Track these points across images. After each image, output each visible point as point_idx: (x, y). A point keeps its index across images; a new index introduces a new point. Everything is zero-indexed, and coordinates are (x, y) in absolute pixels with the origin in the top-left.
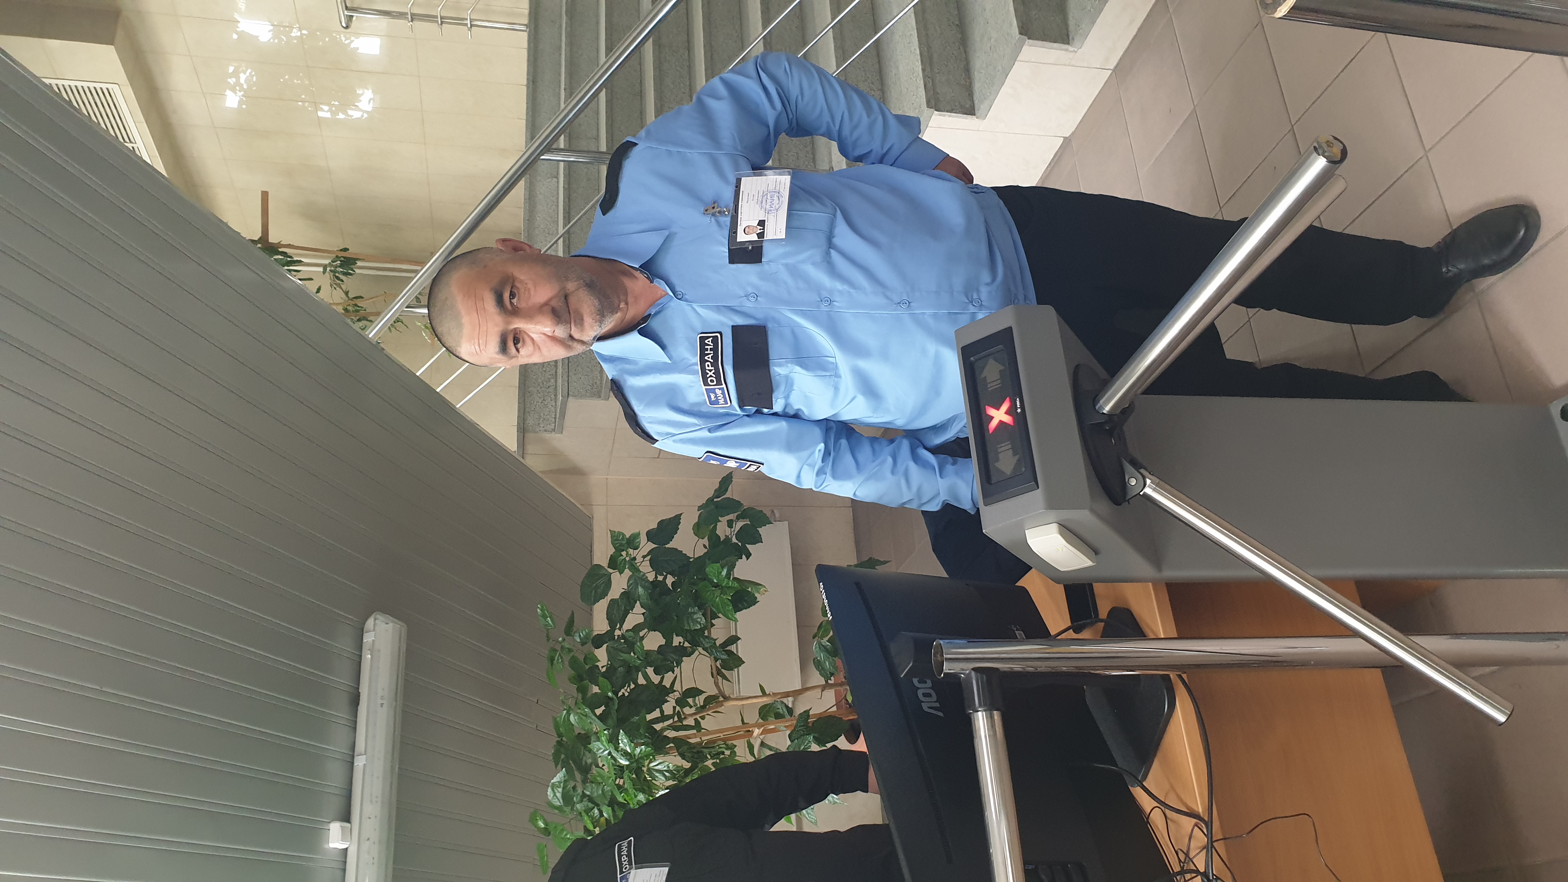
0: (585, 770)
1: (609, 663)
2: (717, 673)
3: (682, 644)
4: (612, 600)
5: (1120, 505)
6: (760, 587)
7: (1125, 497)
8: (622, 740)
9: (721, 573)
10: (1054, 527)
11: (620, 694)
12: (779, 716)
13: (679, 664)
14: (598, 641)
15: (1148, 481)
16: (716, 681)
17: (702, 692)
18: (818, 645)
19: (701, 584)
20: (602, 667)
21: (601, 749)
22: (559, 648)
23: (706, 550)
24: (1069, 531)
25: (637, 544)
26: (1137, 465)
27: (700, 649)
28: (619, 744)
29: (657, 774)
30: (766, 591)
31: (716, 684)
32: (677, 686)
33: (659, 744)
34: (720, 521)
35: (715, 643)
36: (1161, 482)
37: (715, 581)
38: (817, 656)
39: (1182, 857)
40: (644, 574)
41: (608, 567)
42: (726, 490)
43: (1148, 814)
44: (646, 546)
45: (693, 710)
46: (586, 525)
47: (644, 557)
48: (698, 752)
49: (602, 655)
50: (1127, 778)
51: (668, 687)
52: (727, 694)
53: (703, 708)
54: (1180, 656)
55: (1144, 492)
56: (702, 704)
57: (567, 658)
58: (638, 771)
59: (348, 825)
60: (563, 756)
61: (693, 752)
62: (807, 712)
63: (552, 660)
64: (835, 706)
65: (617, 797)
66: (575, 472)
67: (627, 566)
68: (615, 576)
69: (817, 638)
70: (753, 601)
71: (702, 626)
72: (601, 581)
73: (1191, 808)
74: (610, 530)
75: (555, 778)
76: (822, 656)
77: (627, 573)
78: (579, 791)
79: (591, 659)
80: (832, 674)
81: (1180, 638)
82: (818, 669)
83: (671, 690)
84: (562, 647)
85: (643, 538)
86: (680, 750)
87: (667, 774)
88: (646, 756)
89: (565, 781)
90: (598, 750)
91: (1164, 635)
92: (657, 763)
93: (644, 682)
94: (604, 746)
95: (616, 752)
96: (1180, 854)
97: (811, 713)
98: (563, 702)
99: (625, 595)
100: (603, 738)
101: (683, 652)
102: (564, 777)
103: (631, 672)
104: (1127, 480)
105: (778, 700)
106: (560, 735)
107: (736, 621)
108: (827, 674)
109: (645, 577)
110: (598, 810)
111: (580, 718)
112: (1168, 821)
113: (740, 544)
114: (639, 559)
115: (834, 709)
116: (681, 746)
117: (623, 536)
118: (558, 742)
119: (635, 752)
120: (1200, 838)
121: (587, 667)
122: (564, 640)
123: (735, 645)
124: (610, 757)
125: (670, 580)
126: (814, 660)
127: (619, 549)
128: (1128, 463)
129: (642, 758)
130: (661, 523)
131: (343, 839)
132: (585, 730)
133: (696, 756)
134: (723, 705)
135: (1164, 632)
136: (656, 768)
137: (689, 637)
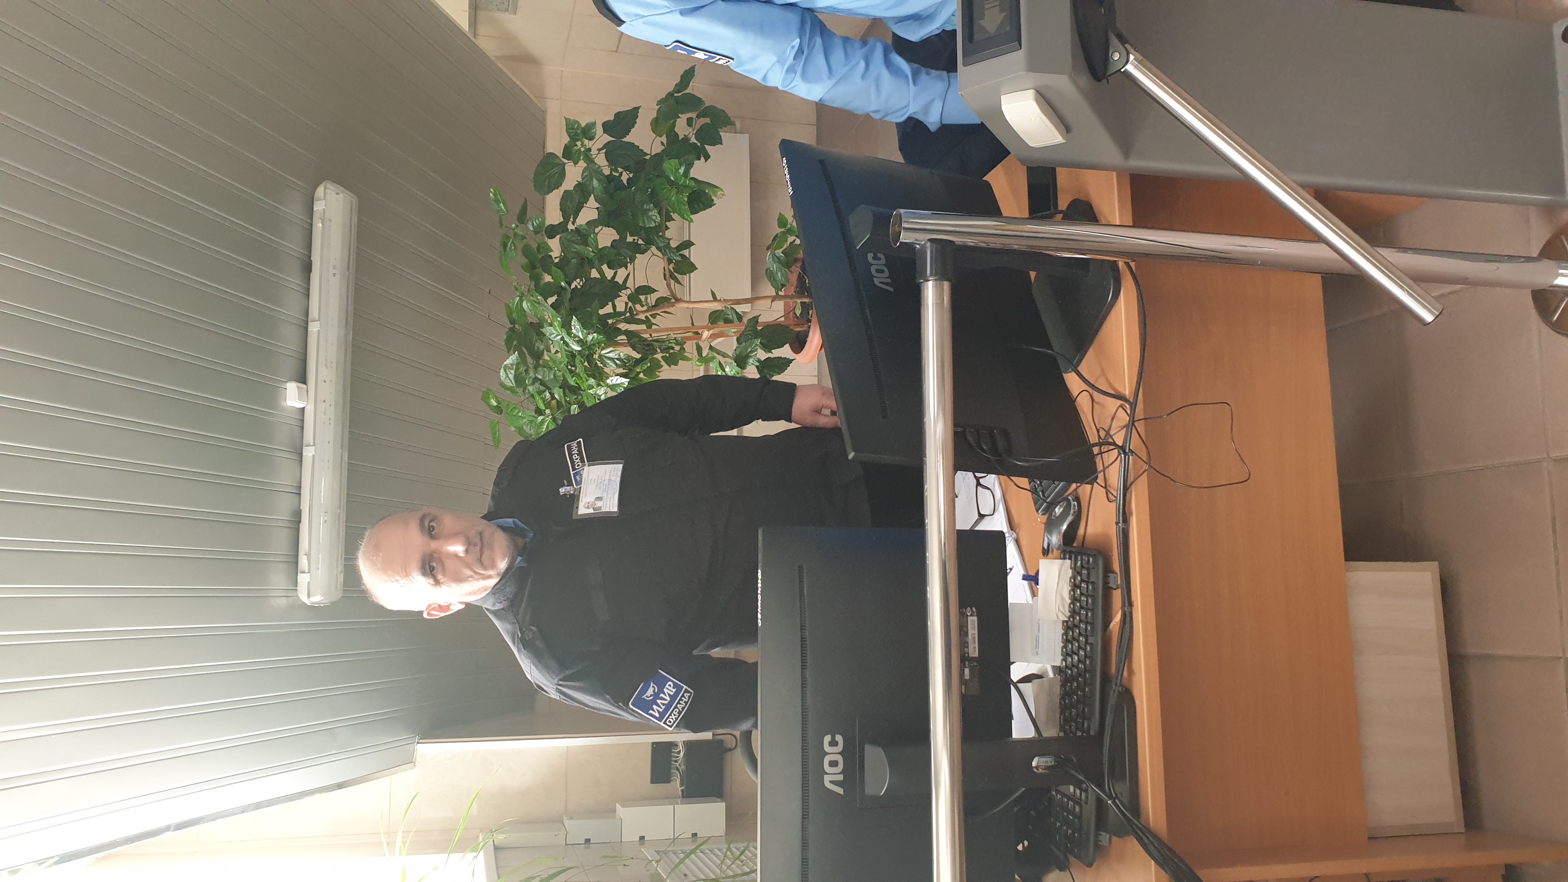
0: (537, 355)
1: (563, 254)
2: (670, 276)
3: (636, 241)
4: (566, 192)
5: (1099, 81)
6: (717, 189)
7: (1106, 72)
8: (574, 325)
9: (678, 169)
10: (1031, 93)
11: (573, 286)
12: (727, 321)
13: (632, 260)
14: (552, 232)
15: (1132, 57)
16: (669, 283)
17: (654, 291)
18: (771, 256)
19: (659, 180)
20: (555, 258)
21: (554, 334)
22: (511, 235)
23: (663, 148)
24: (1046, 100)
25: (593, 135)
26: (1123, 40)
27: (653, 248)
28: (571, 329)
29: (608, 361)
30: (723, 195)
31: (669, 286)
32: (630, 284)
33: (610, 334)
34: (679, 117)
35: (669, 243)
36: (1145, 61)
37: (672, 179)
38: (770, 266)
39: (1103, 434)
40: (600, 167)
41: (563, 157)
42: (688, 85)
43: (1075, 397)
44: (602, 139)
45: (645, 308)
46: (540, 119)
47: (599, 150)
48: (648, 345)
49: (555, 247)
50: (1061, 363)
51: (621, 283)
52: (679, 296)
53: (655, 306)
54: (1134, 244)
55: (1126, 69)
56: (653, 304)
57: (520, 245)
58: (589, 358)
59: (304, 386)
60: (515, 342)
61: (644, 344)
62: (756, 319)
63: (505, 245)
64: (783, 318)
65: (569, 380)
66: (528, 60)
67: (582, 157)
68: (570, 167)
69: (770, 250)
70: (709, 204)
71: (657, 224)
72: (555, 170)
73: (1118, 391)
74: (565, 118)
75: (507, 360)
76: (774, 267)
77: (582, 164)
78: (531, 375)
79: (544, 249)
80: (783, 285)
81: (1134, 226)
82: (770, 280)
83: (624, 286)
84: (515, 234)
85: (599, 130)
86: (631, 342)
87: (618, 362)
88: (598, 343)
89: (518, 364)
90: (551, 335)
91: (1120, 222)
92: (609, 351)
93: (598, 276)
94: (557, 331)
95: (568, 337)
96: (1101, 432)
97: (760, 320)
98: (516, 289)
99: (579, 186)
100: (555, 323)
101: (638, 249)
102: (517, 360)
103: (585, 263)
104: (1110, 55)
105: (728, 306)
106: (512, 322)
107: (691, 221)
108: (778, 285)
109: (600, 170)
110: (550, 393)
111: (532, 305)
112: (1094, 403)
113: (699, 144)
114: (594, 151)
115: (783, 319)
116: (634, 339)
117: (578, 125)
118: (510, 329)
119: (588, 339)
120: (1123, 417)
121: (540, 256)
122: (517, 226)
123: (688, 250)
124: (562, 342)
125: (625, 178)
126: (767, 270)
127: (574, 138)
128: (1115, 35)
129: (594, 344)
130: (618, 115)
131: (300, 399)
132: (537, 317)
133: (646, 348)
134: (674, 306)
135: (1120, 220)
136: (607, 355)
137: (643, 235)
